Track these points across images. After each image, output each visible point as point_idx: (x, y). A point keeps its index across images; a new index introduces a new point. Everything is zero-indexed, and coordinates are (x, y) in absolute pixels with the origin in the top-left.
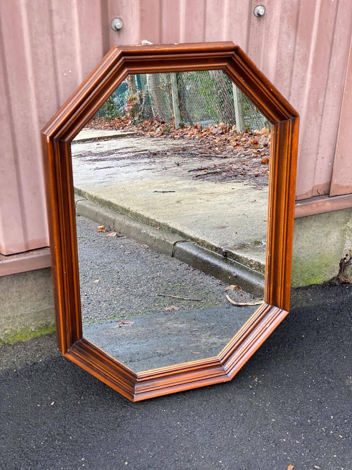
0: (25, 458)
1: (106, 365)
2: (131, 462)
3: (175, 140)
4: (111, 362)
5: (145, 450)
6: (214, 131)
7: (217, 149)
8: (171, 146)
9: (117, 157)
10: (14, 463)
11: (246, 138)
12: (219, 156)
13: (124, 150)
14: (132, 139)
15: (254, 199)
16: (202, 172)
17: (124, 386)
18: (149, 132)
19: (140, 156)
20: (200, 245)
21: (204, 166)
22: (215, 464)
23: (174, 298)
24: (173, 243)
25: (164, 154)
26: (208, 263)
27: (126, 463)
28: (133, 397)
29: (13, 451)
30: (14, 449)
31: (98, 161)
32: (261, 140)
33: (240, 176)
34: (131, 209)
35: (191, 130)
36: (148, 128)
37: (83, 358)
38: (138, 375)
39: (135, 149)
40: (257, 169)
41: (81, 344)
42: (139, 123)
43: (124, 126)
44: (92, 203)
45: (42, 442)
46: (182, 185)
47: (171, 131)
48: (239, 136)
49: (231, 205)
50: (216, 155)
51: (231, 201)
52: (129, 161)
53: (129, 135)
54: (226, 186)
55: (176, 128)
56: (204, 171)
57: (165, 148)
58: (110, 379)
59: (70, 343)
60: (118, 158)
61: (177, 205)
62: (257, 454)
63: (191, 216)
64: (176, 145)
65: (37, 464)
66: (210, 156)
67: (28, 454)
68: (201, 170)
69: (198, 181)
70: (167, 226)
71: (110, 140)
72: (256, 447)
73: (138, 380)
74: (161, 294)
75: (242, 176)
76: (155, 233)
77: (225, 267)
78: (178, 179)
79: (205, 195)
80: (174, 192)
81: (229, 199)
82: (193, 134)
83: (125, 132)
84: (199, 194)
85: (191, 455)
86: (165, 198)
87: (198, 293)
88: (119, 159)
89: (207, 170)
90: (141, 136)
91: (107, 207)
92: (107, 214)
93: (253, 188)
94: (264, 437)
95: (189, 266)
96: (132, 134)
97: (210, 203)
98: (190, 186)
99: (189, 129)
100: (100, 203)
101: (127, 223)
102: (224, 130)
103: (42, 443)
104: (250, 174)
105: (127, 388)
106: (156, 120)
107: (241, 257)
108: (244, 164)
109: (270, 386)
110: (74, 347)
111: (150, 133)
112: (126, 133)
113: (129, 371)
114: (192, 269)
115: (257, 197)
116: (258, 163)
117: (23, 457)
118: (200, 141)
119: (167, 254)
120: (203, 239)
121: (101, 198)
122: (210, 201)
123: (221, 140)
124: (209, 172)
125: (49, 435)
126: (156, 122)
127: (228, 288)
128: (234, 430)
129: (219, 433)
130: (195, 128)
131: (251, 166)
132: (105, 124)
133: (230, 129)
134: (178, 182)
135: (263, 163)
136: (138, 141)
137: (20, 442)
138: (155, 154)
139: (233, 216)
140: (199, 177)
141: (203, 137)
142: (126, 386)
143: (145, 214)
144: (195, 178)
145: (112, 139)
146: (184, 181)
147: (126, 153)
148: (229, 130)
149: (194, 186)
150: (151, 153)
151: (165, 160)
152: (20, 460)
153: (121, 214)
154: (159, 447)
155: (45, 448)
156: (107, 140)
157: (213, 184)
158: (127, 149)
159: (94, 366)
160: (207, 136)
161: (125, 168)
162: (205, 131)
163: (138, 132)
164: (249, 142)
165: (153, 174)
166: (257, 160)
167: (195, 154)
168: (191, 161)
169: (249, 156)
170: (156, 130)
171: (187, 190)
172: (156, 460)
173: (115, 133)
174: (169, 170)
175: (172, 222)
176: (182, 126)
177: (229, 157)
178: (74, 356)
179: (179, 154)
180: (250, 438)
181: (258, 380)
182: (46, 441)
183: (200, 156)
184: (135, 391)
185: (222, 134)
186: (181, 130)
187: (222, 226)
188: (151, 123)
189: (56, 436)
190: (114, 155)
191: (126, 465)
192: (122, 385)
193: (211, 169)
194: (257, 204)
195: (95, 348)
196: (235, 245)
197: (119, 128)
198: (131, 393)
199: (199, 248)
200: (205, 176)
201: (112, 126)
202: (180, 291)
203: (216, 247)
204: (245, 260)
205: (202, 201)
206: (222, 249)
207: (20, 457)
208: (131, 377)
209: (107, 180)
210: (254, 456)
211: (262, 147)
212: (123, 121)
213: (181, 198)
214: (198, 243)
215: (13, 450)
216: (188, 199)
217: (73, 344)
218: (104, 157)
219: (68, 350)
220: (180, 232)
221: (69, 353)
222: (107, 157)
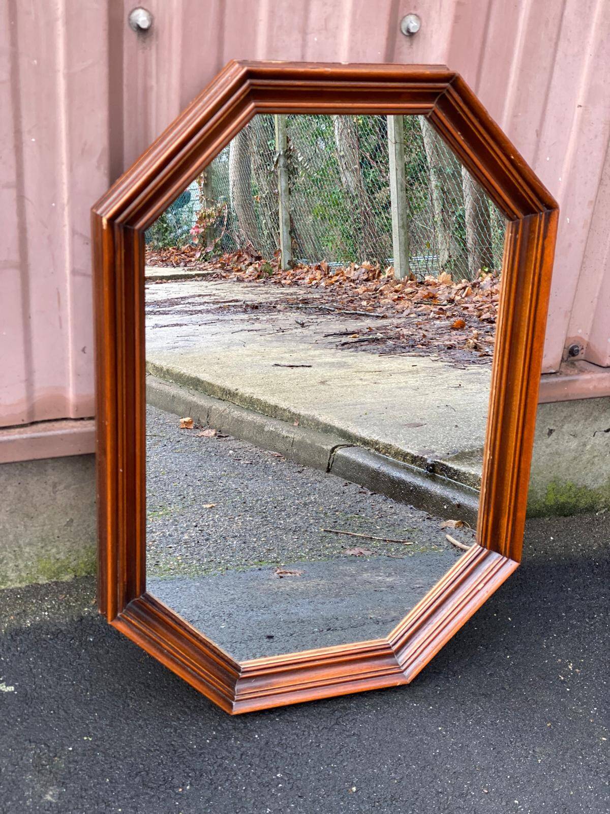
0: (180, 763)
1: (186, 645)
2: (362, 788)
3: (284, 287)
4: (194, 640)
5: (385, 769)
6: (353, 275)
7: (364, 303)
8: (279, 296)
9: (188, 309)
10: (162, 772)
11: (413, 288)
12: (372, 314)
13: (197, 298)
14: (204, 283)
15: (458, 383)
16: (349, 339)
17: (217, 685)
18: (233, 273)
19: (230, 310)
20: (380, 452)
21: (350, 329)
22: (507, 804)
23: (355, 536)
24: (330, 448)
25: (271, 308)
26: (401, 482)
27: (354, 789)
28: (231, 706)
29: (158, 750)
30: (160, 747)
31: (155, 314)
32: (440, 292)
33: (421, 346)
34: (241, 391)
35: (310, 273)
36: (232, 266)
37: (144, 629)
38: (242, 667)
39: (215, 297)
40: (446, 337)
41: (142, 604)
42: (214, 257)
43: (188, 262)
44: (161, 380)
45: (207, 739)
46: (320, 356)
47: (274, 273)
48: (399, 285)
49: (420, 391)
50: (367, 313)
51: (417, 384)
52: (210, 317)
53: (198, 275)
54: (399, 361)
55: (283, 268)
56: (353, 337)
57: (269, 298)
58: (192, 672)
59: (123, 601)
60: (189, 311)
61: (322, 387)
62: (578, 793)
63: (353, 405)
64: (288, 294)
65: (201, 775)
66: (356, 313)
67: (184, 758)
68: (346, 334)
69: (346, 352)
70: (313, 420)
71: (165, 283)
72: (576, 782)
73: (241, 675)
74: (328, 529)
75: (424, 347)
76: (292, 432)
77: (436, 489)
78: (310, 347)
79: (367, 374)
80: (309, 366)
81: (412, 381)
82: (316, 279)
83: (190, 270)
84: (356, 372)
85: (466, 786)
86: (296, 375)
87: (394, 531)
88: (192, 313)
89: (358, 336)
90: (221, 279)
91: (191, 387)
92: (195, 399)
93: (450, 366)
94: (589, 766)
95: (362, 488)
96: (204, 275)
97: (381, 386)
98: (337, 359)
99: (305, 270)
100: (176, 381)
101: (236, 413)
102: (371, 275)
103: (208, 741)
104: (436, 344)
105: (221, 689)
106: (247, 253)
107: (465, 473)
108: (420, 328)
109: (596, 679)
110: (129, 609)
111: (235, 275)
112: (193, 273)
113: (226, 658)
114: (370, 493)
115: (462, 380)
116: (446, 328)
117: (176, 762)
118: (329, 290)
119: (316, 466)
120: (387, 442)
121: (179, 372)
122: (379, 383)
123: (368, 290)
124: (362, 338)
125: (219, 728)
126: (245, 256)
127: (443, 524)
128: (537, 750)
129: (512, 753)
130: (317, 269)
131: (434, 332)
132: (152, 257)
133: (381, 274)
134: (312, 353)
135: (453, 328)
136: (219, 287)
137: (171, 736)
138: (255, 307)
139: (428, 408)
140: (346, 346)
141: (333, 284)
142: (220, 686)
143: (270, 400)
144: (339, 347)
145: (169, 281)
146: (322, 351)
147: (201, 304)
148: (379, 275)
149: (344, 360)
150: (247, 306)
151: (276, 317)
152: (172, 766)
153: (219, 399)
154: (408, 766)
155: (214, 750)
156: (161, 283)
157: (376, 357)
158: (201, 297)
159: (163, 645)
160: (340, 283)
161: (207, 327)
162: (337, 275)
163: (214, 271)
164: (419, 295)
165: (262, 338)
166: (442, 323)
167: (328, 309)
168: (324, 320)
169: (426, 317)
170: (246, 270)
171: (332, 365)
172: (405, 787)
173: (174, 271)
174: (289, 332)
175: (323, 415)
176: (293, 265)
177: (391, 317)
178: (129, 626)
179: (298, 308)
180: (566, 765)
181: (574, 668)
182: (215, 738)
183: (338, 312)
184: (235, 695)
185: (367, 280)
186: (292, 272)
187: (414, 424)
188: (238, 258)
189: (231, 732)
190: (181, 306)
191: (353, 792)
192: (213, 682)
193: (364, 334)
194: (466, 391)
195: (167, 612)
196: (448, 454)
197: (178, 265)
198: (229, 700)
199: (379, 457)
200: (358, 345)
201: (166, 260)
202: (360, 527)
203: (413, 456)
204: (472, 477)
205: (366, 383)
206: (425, 460)
207: (172, 761)
208: (229, 668)
209: (181, 343)
210: (574, 798)
211: (444, 303)
212: (183, 253)
213: (327, 377)
214: (377, 449)
215: (158, 748)
216: (338, 378)
217: (128, 602)
218: (164, 309)
219: (119, 615)
220: (342, 430)
221: (119, 619)
222: (169, 309)
